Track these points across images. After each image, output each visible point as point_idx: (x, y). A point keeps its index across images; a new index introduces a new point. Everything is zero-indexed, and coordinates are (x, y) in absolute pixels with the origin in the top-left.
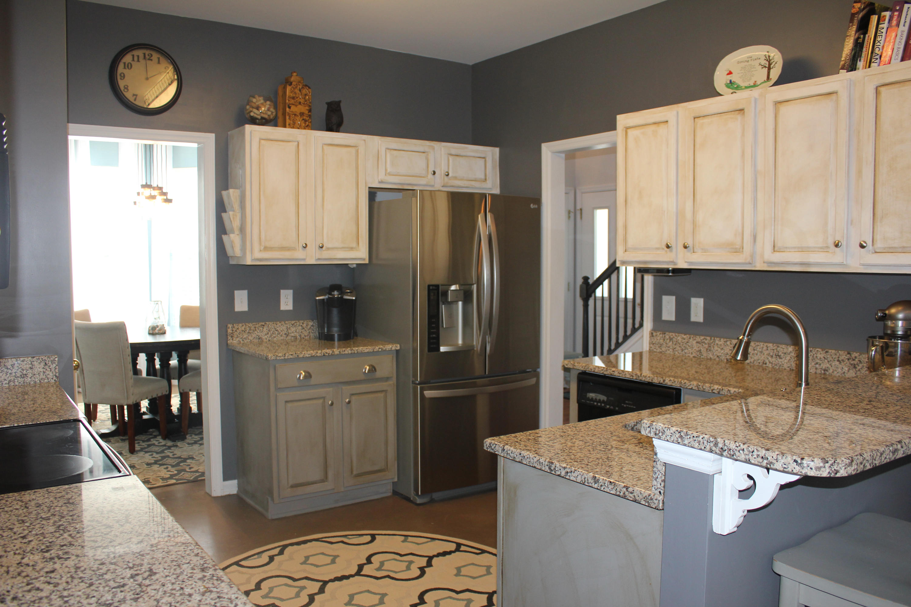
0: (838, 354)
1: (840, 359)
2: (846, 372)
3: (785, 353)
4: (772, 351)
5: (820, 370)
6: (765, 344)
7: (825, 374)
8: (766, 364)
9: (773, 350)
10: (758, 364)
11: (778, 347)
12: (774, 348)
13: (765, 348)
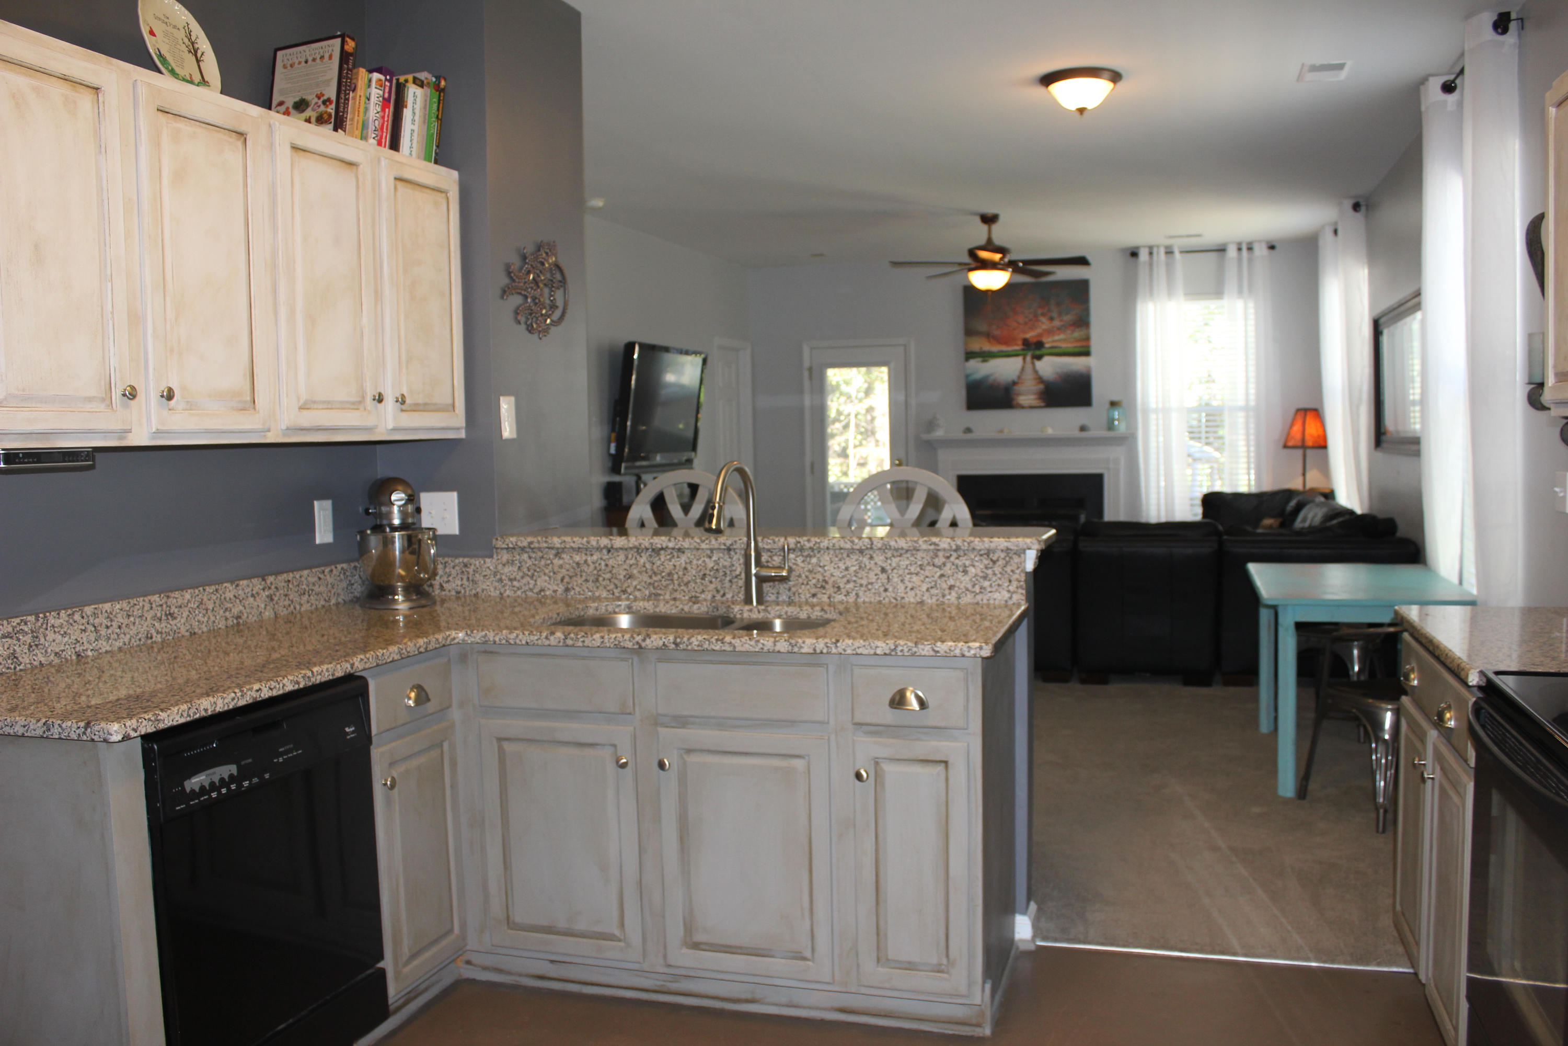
0: (251, 585)
1: (254, 592)
2: (263, 611)
3: (181, 607)
4: (160, 609)
5: (231, 619)
6: (146, 599)
7: (238, 624)
8: (151, 638)
9: (161, 605)
10: (138, 642)
11: (168, 597)
12: (161, 603)
13: (147, 607)
